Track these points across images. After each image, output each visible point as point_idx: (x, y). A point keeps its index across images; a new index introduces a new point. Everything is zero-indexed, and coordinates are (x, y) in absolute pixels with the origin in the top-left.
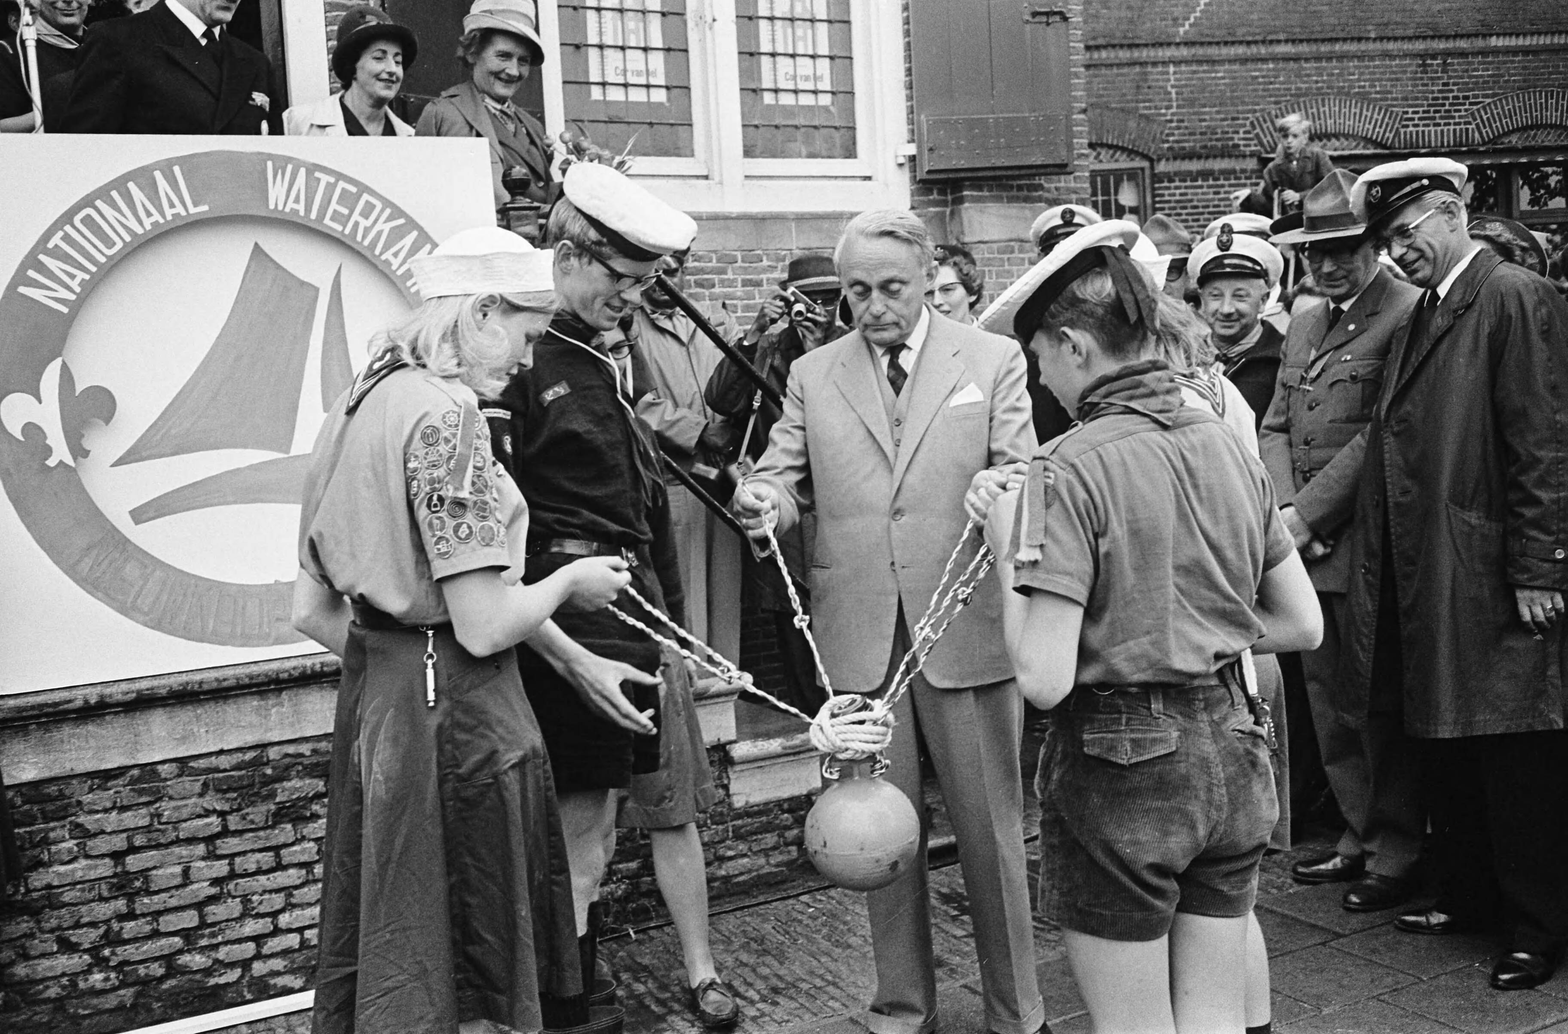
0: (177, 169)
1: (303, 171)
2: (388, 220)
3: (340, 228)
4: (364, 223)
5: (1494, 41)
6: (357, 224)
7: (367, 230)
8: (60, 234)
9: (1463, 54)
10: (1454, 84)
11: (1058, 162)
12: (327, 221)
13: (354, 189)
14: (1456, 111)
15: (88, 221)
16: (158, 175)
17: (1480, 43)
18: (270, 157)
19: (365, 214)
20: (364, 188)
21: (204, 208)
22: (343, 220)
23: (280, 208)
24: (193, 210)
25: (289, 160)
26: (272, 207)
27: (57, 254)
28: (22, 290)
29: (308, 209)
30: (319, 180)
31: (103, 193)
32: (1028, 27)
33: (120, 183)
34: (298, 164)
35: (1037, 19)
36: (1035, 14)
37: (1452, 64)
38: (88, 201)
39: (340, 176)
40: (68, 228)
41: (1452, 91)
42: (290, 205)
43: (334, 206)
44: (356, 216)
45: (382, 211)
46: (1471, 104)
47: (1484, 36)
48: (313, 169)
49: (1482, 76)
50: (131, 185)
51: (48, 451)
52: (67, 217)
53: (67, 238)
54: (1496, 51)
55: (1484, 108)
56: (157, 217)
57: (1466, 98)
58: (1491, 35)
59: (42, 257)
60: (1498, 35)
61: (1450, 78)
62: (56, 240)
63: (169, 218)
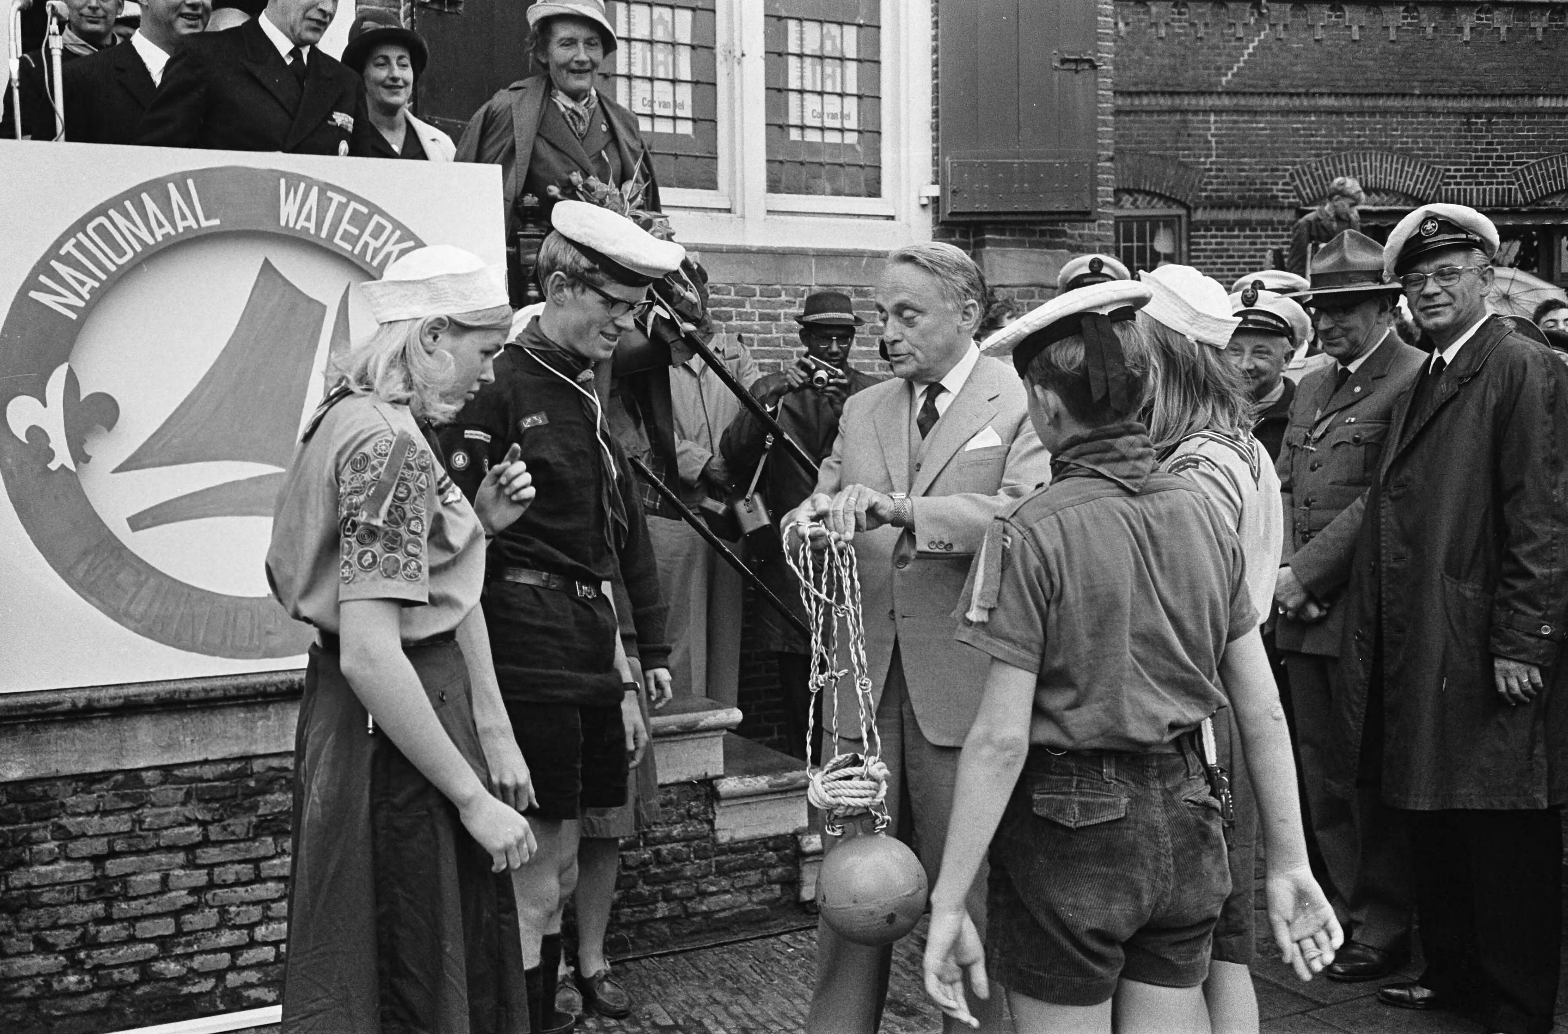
0: (190, 182)
1: (315, 190)
3: (349, 248)
4: (374, 244)
5: (1540, 102)
6: (366, 244)
7: (376, 251)
8: (73, 241)
9: (1508, 114)
10: (1498, 144)
11: (1082, 209)
12: (337, 240)
13: (365, 210)
14: (1499, 170)
15: (100, 230)
16: (171, 187)
17: (1526, 103)
18: (284, 174)
19: (375, 235)
20: (375, 210)
21: (216, 222)
22: (353, 240)
23: (291, 225)
24: (204, 223)
25: (301, 178)
26: (283, 223)
27: (68, 260)
28: (33, 294)
29: (319, 226)
30: (331, 199)
31: (116, 203)
32: (1056, 74)
33: (133, 194)
34: (310, 183)
35: (1066, 66)
36: (1064, 61)
37: (1497, 123)
38: (101, 210)
39: (352, 197)
40: (80, 236)
41: (1496, 150)
42: (301, 223)
43: (344, 225)
44: (366, 237)
45: (393, 232)
46: (1515, 164)
47: (1531, 96)
48: (325, 188)
49: (1527, 137)
50: (145, 196)
51: (51, 455)
52: (81, 225)
53: (79, 246)
54: (1541, 112)
55: (1528, 168)
56: (168, 228)
57: (1511, 157)
58: (1538, 96)
59: (53, 263)
60: (1545, 96)
61: (1494, 137)
62: (68, 247)
63: (181, 230)
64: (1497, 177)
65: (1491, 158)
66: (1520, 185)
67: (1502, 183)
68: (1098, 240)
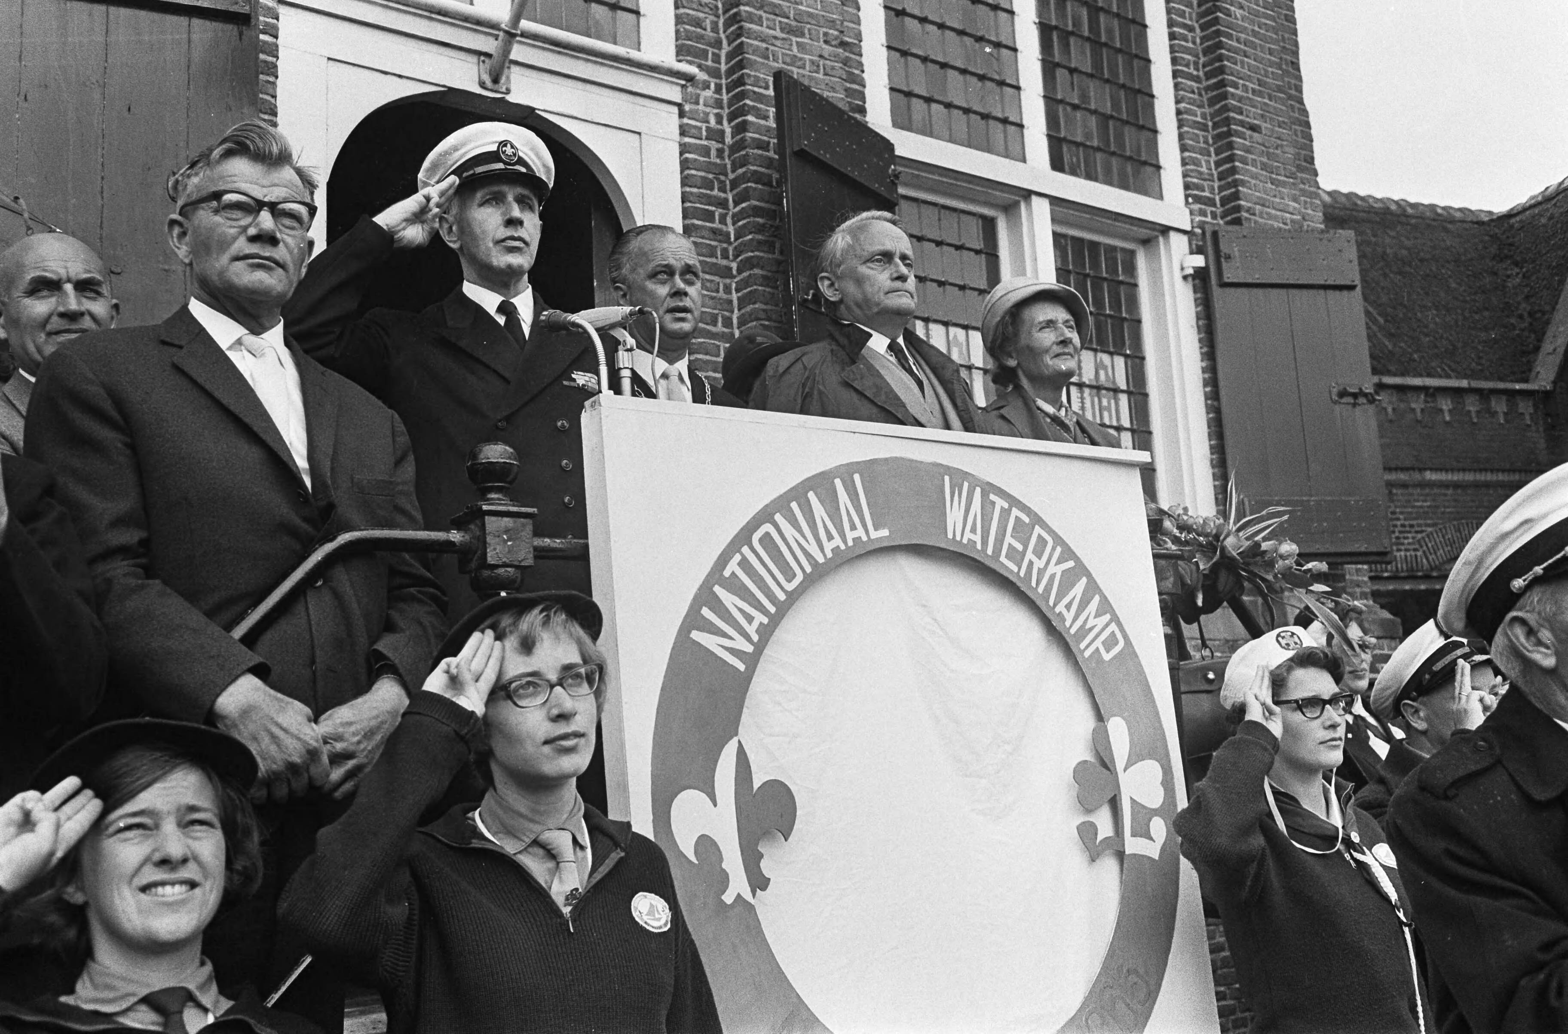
0: (857, 477)
1: (978, 490)
2: (1058, 562)
3: (1015, 569)
4: (1039, 564)
5: (1429, 476)
6: (1031, 563)
7: (1041, 572)
8: (737, 557)
9: (1404, 485)
10: (1401, 513)
11: (1382, 549)
12: (1003, 559)
13: (1026, 520)
14: (1405, 538)
15: (766, 540)
16: (838, 482)
17: (1417, 476)
18: (948, 470)
19: (1039, 554)
20: (1037, 520)
21: (885, 533)
22: (1017, 556)
23: (958, 538)
24: (874, 535)
25: (966, 475)
26: (950, 536)
27: (735, 587)
28: (695, 635)
29: (985, 542)
30: (993, 503)
31: (781, 504)
32: (1337, 408)
33: (799, 493)
34: (975, 482)
35: (1344, 400)
36: (1343, 394)
37: (1396, 494)
38: (765, 516)
39: (1014, 502)
40: (745, 550)
41: (1398, 519)
42: (968, 535)
43: (1009, 539)
44: (1029, 555)
45: (1054, 549)
46: (1417, 532)
47: (1421, 470)
48: (989, 488)
49: (1421, 507)
50: (811, 495)
51: (724, 880)
52: (744, 537)
53: (744, 564)
54: (1431, 484)
55: (1428, 536)
56: (837, 541)
57: (1412, 526)
58: (1425, 469)
59: (717, 589)
60: (1431, 469)
61: (1396, 507)
62: (733, 567)
63: (850, 543)
64: (1403, 544)
65: (1395, 526)
66: (1424, 552)
67: (1406, 550)
68: (1358, 586)
